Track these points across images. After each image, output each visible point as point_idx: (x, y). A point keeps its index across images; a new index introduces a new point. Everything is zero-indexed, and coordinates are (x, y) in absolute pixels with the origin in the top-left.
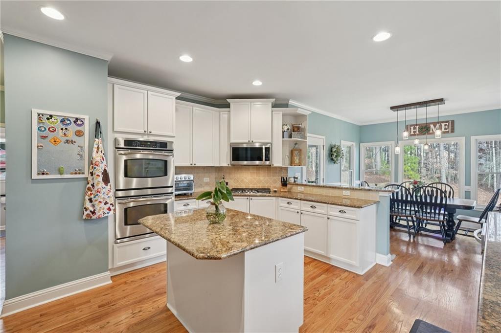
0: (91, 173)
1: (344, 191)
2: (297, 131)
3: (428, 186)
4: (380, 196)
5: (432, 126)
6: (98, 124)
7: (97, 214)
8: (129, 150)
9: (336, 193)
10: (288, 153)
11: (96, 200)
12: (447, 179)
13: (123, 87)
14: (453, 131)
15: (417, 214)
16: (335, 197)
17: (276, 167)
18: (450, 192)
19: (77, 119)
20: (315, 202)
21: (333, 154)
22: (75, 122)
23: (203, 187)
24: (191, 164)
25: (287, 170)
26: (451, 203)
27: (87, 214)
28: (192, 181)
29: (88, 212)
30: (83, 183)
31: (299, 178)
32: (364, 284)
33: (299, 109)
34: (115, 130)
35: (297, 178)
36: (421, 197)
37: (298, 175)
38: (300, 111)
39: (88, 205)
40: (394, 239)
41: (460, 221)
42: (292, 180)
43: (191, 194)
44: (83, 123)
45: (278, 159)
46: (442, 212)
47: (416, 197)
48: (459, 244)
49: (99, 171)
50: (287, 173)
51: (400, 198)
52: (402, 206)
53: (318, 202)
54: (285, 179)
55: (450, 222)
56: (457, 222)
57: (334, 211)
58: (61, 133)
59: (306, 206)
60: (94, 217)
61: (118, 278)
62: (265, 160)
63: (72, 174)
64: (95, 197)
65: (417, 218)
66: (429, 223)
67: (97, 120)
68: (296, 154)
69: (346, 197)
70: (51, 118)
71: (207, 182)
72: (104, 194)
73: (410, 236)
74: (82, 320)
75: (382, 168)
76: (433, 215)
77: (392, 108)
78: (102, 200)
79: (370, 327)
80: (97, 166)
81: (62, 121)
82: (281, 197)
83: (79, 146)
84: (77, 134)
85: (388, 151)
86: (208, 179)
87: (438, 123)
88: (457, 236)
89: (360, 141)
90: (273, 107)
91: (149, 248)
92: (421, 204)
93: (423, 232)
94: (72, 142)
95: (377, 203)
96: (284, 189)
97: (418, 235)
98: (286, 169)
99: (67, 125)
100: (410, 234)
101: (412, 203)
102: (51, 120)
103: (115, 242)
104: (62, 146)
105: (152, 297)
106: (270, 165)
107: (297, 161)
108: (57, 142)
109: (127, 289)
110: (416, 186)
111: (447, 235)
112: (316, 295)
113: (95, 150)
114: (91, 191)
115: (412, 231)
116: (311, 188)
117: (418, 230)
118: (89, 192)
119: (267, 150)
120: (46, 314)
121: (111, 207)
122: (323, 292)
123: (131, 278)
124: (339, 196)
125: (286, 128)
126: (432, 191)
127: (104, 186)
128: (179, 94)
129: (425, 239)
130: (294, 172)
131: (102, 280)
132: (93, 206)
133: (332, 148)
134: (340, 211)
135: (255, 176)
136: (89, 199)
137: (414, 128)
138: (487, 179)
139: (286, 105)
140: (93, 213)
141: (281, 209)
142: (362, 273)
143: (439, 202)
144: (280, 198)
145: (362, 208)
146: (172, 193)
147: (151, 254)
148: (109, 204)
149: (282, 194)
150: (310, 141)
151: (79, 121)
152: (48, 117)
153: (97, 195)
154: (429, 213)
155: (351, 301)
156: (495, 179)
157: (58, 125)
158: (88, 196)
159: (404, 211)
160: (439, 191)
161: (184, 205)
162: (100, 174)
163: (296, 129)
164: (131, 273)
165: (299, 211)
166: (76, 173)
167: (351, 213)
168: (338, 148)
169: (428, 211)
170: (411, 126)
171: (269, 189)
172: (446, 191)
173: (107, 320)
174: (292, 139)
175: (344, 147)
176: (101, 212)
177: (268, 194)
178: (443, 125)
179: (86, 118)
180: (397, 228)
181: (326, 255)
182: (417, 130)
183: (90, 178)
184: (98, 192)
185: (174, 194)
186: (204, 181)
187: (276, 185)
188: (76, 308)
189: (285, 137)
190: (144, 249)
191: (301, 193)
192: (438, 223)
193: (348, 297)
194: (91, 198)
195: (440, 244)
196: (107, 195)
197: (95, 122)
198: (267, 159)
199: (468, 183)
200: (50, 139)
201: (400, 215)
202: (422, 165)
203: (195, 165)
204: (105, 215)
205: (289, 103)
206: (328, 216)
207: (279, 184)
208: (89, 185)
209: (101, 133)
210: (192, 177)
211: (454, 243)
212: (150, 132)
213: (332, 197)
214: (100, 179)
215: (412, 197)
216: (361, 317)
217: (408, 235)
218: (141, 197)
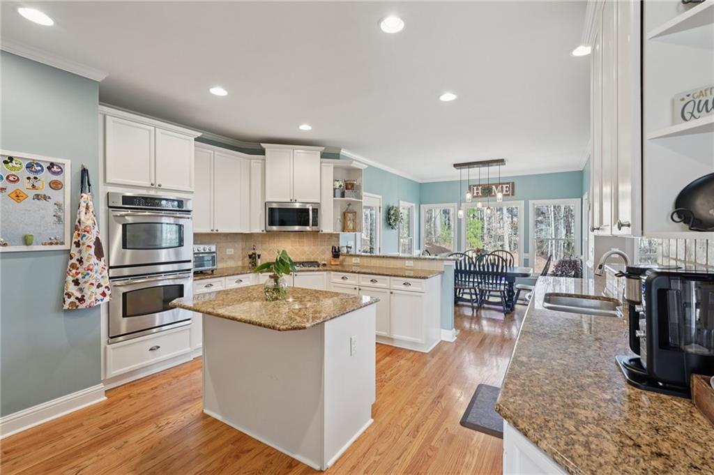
0: (75, 243)
1: (407, 262)
2: (351, 189)
3: (491, 254)
4: (445, 266)
5: (494, 187)
6: (84, 172)
7: (87, 302)
8: (129, 210)
9: (397, 264)
10: (339, 217)
11: (86, 282)
12: (510, 246)
13: (118, 121)
14: (513, 194)
15: (480, 285)
16: (397, 269)
17: (324, 234)
18: (510, 260)
19: (52, 164)
20: (375, 274)
21: (391, 217)
22: (49, 168)
23: (226, 261)
24: (212, 230)
25: (339, 238)
26: (512, 272)
27: (72, 303)
28: (214, 252)
29: (73, 299)
30: (62, 258)
31: (353, 247)
32: (430, 361)
33: (354, 162)
34: (108, 181)
35: (350, 248)
36: (483, 266)
37: (351, 244)
38: (355, 165)
39: (72, 288)
40: (458, 316)
41: (519, 290)
42: (344, 250)
43: (212, 271)
44: (62, 171)
45: (328, 223)
46: (503, 282)
47: (479, 266)
48: (518, 314)
49: (90, 240)
50: (339, 241)
51: (463, 268)
52: (465, 278)
53: (379, 275)
54: (337, 248)
55: (510, 291)
56: (516, 292)
57: (397, 284)
58: (28, 184)
59: (365, 281)
60: (82, 306)
61: (113, 392)
62: (313, 225)
63: (45, 244)
64: (83, 278)
65: (480, 290)
66: (492, 296)
67: (82, 165)
68: (349, 218)
69: (409, 268)
70: (11, 162)
71: (231, 255)
72: (96, 272)
73: (473, 311)
74: (83, 446)
75: (442, 235)
76: (494, 286)
77: (455, 166)
78: (94, 282)
79: (439, 397)
80: (88, 232)
81: (29, 166)
82: (333, 271)
83: (55, 204)
84: (52, 185)
85: (448, 214)
86: (232, 250)
87: (500, 184)
88: (516, 306)
89: (420, 203)
90: (321, 157)
91: (158, 347)
92: (483, 274)
93: (485, 305)
94: (45, 198)
95: (442, 273)
96: (335, 261)
97: (481, 309)
98: (337, 236)
99: (37, 172)
100: (473, 308)
101: (475, 273)
102: (10, 164)
103: (108, 341)
104: (29, 203)
105: (178, 406)
106: (318, 232)
107: (351, 225)
108: (20, 198)
109: (135, 403)
110: (479, 254)
111: (507, 306)
112: (383, 377)
113: (83, 209)
114: (77, 269)
115: (475, 305)
116: (369, 260)
117: (481, 303)
118: (74, 271)
119: (315, 211)
120: (14, 450)
121: (106, 290)
122: (389, 374)
123: (135, 391)
124: (401, 267)
125: (337, 185)
126: (495, 259)
127: (97, 261)
128: (199, 134)
129: (487, 312)
130: (346, 240)
131: (94, 396)
132: (81, 290)
133: (389, 210)
134: (404, 284)
135: (297, 246)
136: (73, 281)
137: (477, 189)
138: (547, 246)
139: (336, 156)
140: (81, 300)
141: (334, 286)
142: (427, 352)
143: (500, 271)
144: (332, 273)
145: (427, 278)
146: (190, 270)
147: (161, 356)
148: (104, 287)
149: (333, 268)
150: (365, 202)
151: (55, 167)
152: (7, 159)
153: (88, 274)
154: (491, 284)
155: (419, 378)
156: (554, 246)
157: (23, 173)
158: (72, 276)
159: (467, 283)
160: (501, 259)
161: (206, 286)
162: (92, 244)
163: (350, 187)
164: (133, 384)
165: (357, 287)
166: (51, 244)
167: (416, 285)
168: (397, 210)
169: (491, 281)
170: (474, 186)
171: (316, 262)
172: (506, 260)
173: (124, 439)
174: (345, 199)
175: (404, 209)
176: (93, 299)
177: (317, 268)
178: (504, 186)
179: (67, 164)
180: (460, 303)
181: (388, 336)
182: (480, 191)
183: (74, 250)
184: (88, 270)
185: (192, 271)
186: (227, 253)
187: (325, 256)
188: (64, 435)
189: (336, 195)
190: (151, 350)
191: (357, 265)
192: (499, 294)
193: (415, 375)
194: (77, 280)
195: (501, 316)
196: (101, 274)
197: (80, 170)
198: (315, 223)
199: (526, 251)
200: (9, 193)
201: (463, 287)
202: (485, 231)
203: (217, 231)
204: (98, 303)
205: (341, 153)
206: (392, 291)
207: (329, 255)
208: (74, 261)
209: (89, 185)
210: (213, 248)
211: (514, 314)
212: (159, 186)
213: (394, 268)
214: (92, 251)
215: (475, 266)
216: (430, 390)
217: (471, 309)
218: (147, 276)
